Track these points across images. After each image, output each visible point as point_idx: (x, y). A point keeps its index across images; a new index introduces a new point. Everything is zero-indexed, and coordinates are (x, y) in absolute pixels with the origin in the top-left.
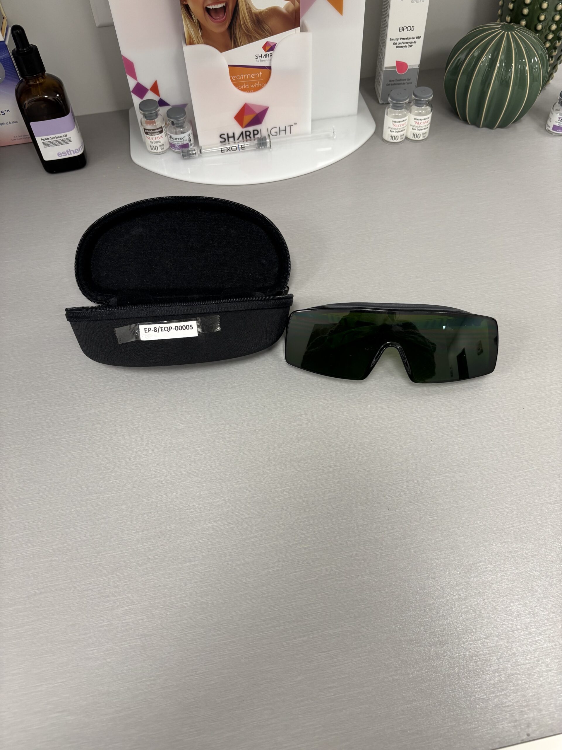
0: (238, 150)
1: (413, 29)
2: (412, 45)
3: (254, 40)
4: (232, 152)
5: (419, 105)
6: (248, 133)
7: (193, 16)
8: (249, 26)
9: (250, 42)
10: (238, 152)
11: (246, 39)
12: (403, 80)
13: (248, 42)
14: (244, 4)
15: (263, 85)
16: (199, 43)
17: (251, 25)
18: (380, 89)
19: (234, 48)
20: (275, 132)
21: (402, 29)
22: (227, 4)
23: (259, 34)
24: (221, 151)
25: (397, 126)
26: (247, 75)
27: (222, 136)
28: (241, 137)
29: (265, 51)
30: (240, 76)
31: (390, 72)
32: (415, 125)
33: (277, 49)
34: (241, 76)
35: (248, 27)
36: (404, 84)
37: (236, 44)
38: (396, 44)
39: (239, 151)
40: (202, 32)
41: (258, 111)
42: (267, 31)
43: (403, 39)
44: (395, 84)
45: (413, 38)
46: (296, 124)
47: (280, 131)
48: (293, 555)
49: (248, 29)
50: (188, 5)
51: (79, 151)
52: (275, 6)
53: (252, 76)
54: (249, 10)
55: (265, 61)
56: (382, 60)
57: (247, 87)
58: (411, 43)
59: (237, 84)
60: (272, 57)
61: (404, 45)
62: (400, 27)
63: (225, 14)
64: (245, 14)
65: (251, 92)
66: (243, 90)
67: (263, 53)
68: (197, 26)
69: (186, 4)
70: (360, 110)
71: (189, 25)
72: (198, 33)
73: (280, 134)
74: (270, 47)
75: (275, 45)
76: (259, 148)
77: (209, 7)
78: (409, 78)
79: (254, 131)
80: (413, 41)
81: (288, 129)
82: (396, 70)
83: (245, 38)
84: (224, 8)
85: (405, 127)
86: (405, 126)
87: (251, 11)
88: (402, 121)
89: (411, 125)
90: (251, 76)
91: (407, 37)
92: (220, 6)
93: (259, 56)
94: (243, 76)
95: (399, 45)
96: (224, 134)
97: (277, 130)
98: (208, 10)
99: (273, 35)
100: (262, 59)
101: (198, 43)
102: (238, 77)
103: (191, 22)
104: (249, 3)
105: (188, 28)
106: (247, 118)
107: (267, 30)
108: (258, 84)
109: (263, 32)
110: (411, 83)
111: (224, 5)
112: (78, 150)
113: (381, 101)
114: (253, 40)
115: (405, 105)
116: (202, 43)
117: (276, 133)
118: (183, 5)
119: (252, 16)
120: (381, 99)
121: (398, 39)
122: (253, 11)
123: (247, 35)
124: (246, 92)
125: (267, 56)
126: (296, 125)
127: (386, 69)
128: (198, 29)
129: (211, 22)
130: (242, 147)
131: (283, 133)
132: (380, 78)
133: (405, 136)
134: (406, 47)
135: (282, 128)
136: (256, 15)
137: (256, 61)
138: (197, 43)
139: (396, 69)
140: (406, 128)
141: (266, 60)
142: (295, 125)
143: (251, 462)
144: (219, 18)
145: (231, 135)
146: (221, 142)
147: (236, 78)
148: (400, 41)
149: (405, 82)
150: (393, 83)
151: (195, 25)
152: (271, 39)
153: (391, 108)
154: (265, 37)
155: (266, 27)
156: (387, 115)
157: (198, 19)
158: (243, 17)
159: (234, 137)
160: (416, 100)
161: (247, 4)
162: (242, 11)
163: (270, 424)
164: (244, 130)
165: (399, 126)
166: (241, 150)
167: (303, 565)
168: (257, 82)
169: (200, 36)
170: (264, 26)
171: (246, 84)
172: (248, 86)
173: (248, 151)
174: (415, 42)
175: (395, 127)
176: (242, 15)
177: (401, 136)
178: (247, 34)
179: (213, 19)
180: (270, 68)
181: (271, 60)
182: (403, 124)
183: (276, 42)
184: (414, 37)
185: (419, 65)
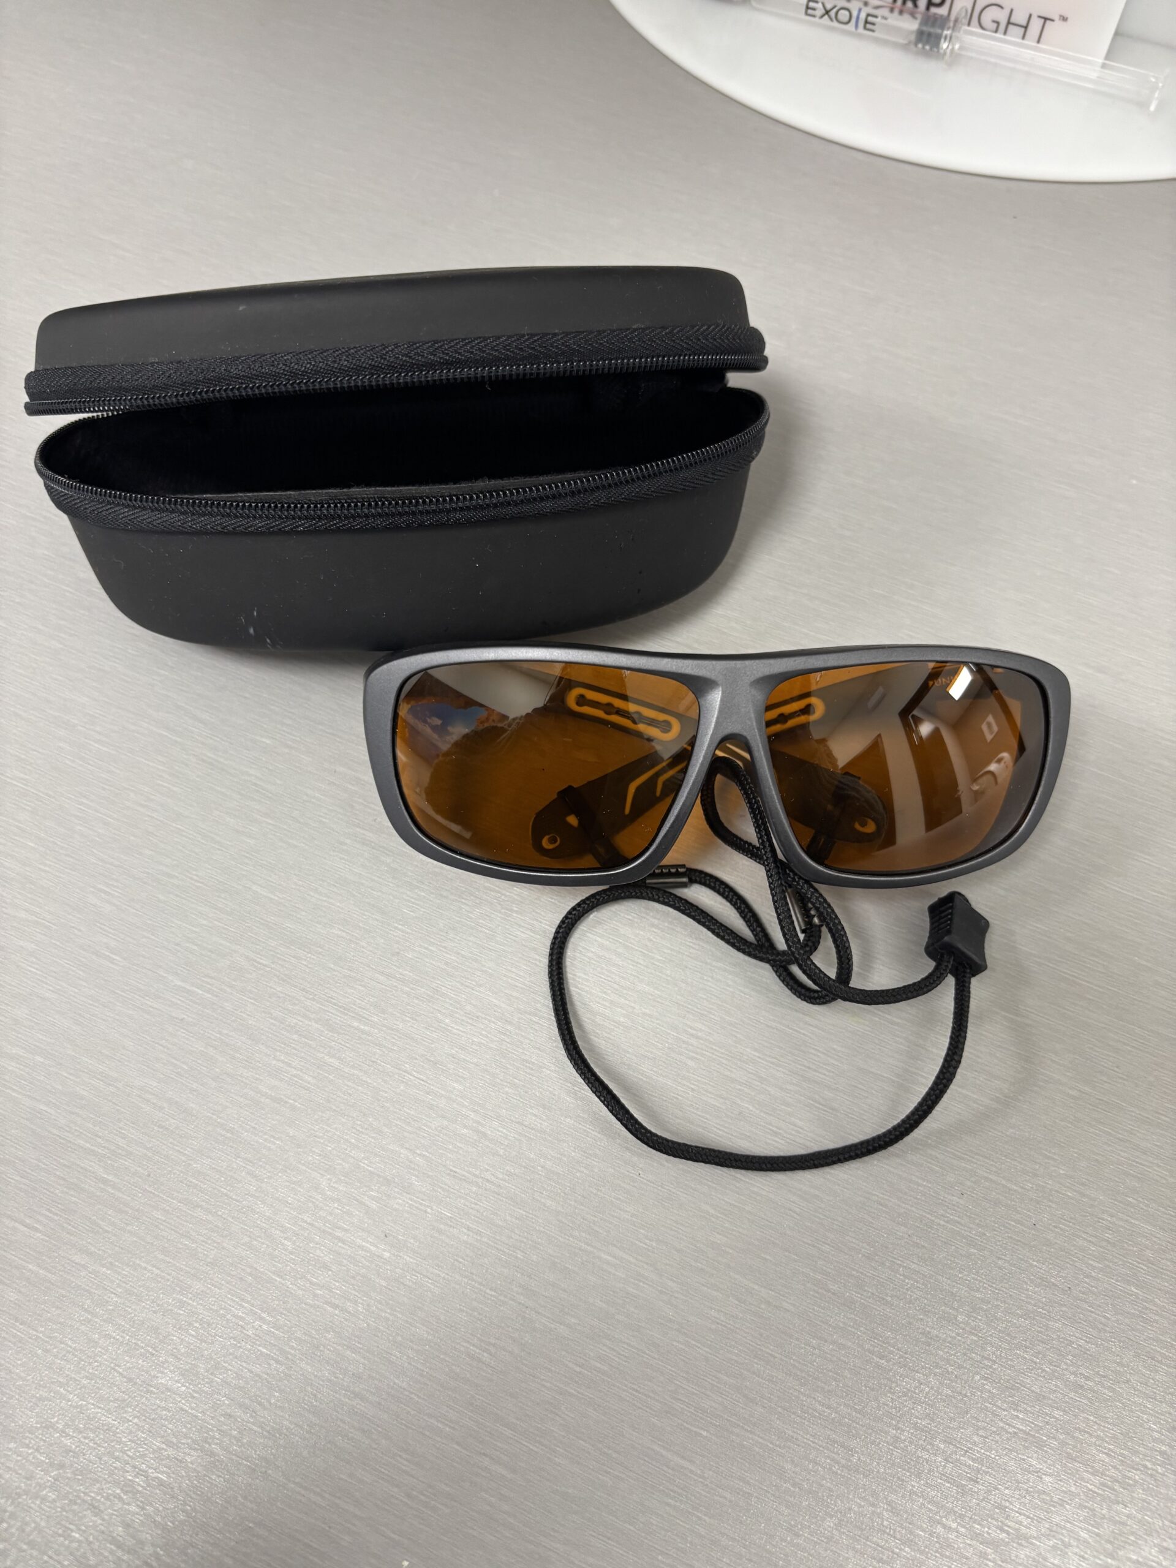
0: (851, 27)
4: (835, 24)
10: (849, 33)
20: (994, 21)
24: (804, 8)
39: (853, 29)
46: (1064, 19)
47: (1009, 23)
48: (58, 1173)
73: (1005, 33)
76: (916, 45)
81: (1036, 25)
97: (1003, 16)
117: (995, 25)
126: (1064, 23)
130: (866, 22)
131: (1015, 32)
135: (1020, 18)
142: (1061, 23)
143: (175, 862)
163: (307, 795)
166: (861, 30)
167: (56, 1217)
173: (877, 40)
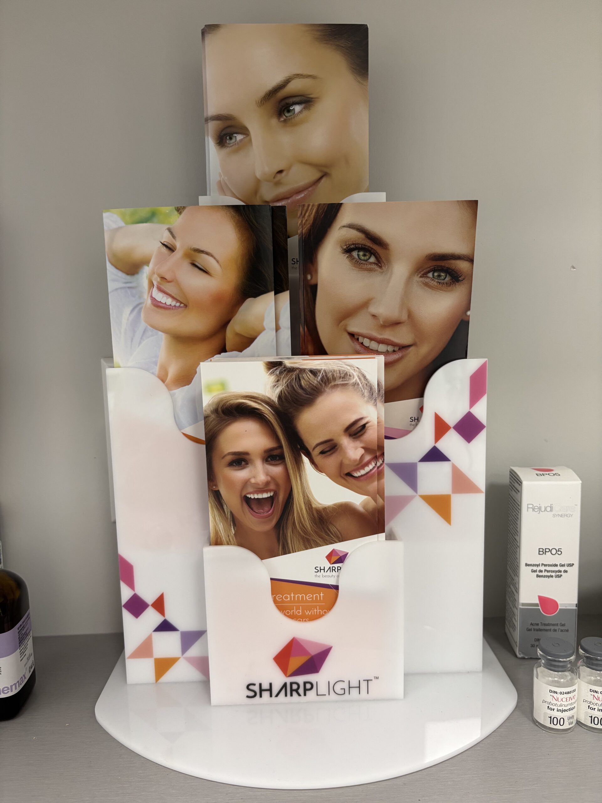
1: (560, 553)
2: (561, 576)
3: (313, 545)
5: (594, 667)
6: (295, 687)
7: (225, 507)
8: (307, 526)
9: (307, 549)
11: (302, 543)
12: (554, 625)
13: (304, 548)
14: (301, 495)
15: (325, 613)
16: (230, 543)
17: (310, 524)
18: (517, 635)
19: (282, 555)
20: (341, 689)
21: (543, 552)
22: (276, 494)
23: (322, 538)
25: (560, 700)
26: (300, 595)
27: (251, 687)
28: (283, 691)
29: (330, 563)
30: (289, 596)
31: (530, 611)
32: (593, 701)
33: (348, 561)
34: (291, 597)
35: (305, 526)
36: (555, 630)
37: (286, 550)
38: (535, 571)
40: (235, 529)
41: (313, 652)
42: (335, 535)
43: (545, 565)
44: (540, 630)
45: (563, 566)
46: (377, 678)
47: (349, 687)
49: (305, 530)
50: (219, 491)
51: (10, 690)
52: (347, 502)
53: (308, 597)
54: (308, 504)
55: (329, 576)
56: (515, 593)
57: (299, 612)
58: (560, 571)
59: (281, 607)
60: (340, 572)
61: (549, 574)
62: (539, 549)
63: (272, 507)
64: (301, 509)
65: (305, 621)
66: (293, 617)
67: (327, 565)
68: (229, 520)
69: (217, 489)
70: (486, 664)
71: (217, 518)
72: (230, 530)
73: (349, 693)
74: (338, 557)
75: (346, 555)
77: (249, 496)
78: (563, 623)
79: (305, 683)
80: (562, 569)
81: (364, 685)
82: (539, 609)
83: (299, 542)
84: (271, 499)
85: (574, 703)
86: (573, 701)
87: (311, 505)
88: (568, 693)
89: (585, 701)
90: (306, 597)
91: (551, 564)
92: (265, 495)
93: (320, 569)
94: (294, 597)
95: (540, 574)
96: (254, 685)
97: (345, 685)
98: (247, 501)
99: (343, 541)
100: (325, 574)
101: (228, 544)
102: (286, 598)
103: (220, 515)
104: (308, 495)
105: (216, 522)
106: (296, 662)
107: (334, 533)
108: (317, 609)
109: (329, 535)
110: (567, 631)
111: (272, 495)
112: (8, 689)
113: (520, 654)
114: (311, 545)
115: (569, 666)
116: (234, 545)
117: (343, 690)
118: (212, 490)
119: (312, 512)
120: (519, 651)
121: (538, 565)
122: (314, 506)
123: (303, 538)
124: (297, 620)
125: (332, 570)
126: (378, 680)
127: (522, 606)
128: (231, 525)
129: (251, 516)
131: (354, 691)
132: (515, 619)
133: (575, 718)
134: (552, 576)
135: (354, 683)
136: (318, 511)
137: (316, 576)
138: (226, 543)
139: (540, 607)
140: (575, 705)
141: (331, 575)
142: (376, 680)
144: (262, 512)
145: (266, 686)
146: (248, 697)
147: (282, 598)
148: (543, 568)
149: (556, 628)
150: (536, 627)
151: (227, 518)
152: (341, 547)
153: (543, 667)
154: (332, 543)
155: (333, 529)
156: (537, 678)
157: (232, 511)
158: (298, 513)
159: (270, 690)
160: (587, 657)
161: (305, 495)
162: (298, 506)
164: (289, 680)
165: (563, 701)
168: (315, 607)
169: (232, 535)
170: (330, 528)
171: (298, 608)
172: (301, 611)
174: (566, 571)
175: (557, 702)
176: (297, 510)
177: (570, 718)
178: (303, 536)
179: (255, 513)
180: (336, 587)
181: (338, 576)
182: (570, 698)
183: (348, 552)
184: (563, 563)
185: (576, 604)
